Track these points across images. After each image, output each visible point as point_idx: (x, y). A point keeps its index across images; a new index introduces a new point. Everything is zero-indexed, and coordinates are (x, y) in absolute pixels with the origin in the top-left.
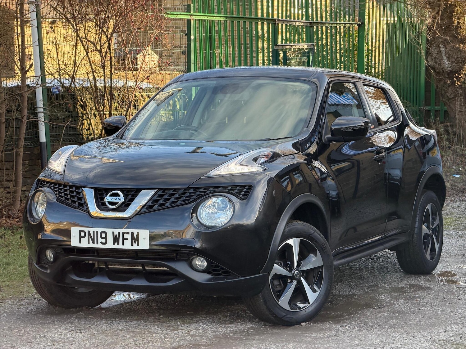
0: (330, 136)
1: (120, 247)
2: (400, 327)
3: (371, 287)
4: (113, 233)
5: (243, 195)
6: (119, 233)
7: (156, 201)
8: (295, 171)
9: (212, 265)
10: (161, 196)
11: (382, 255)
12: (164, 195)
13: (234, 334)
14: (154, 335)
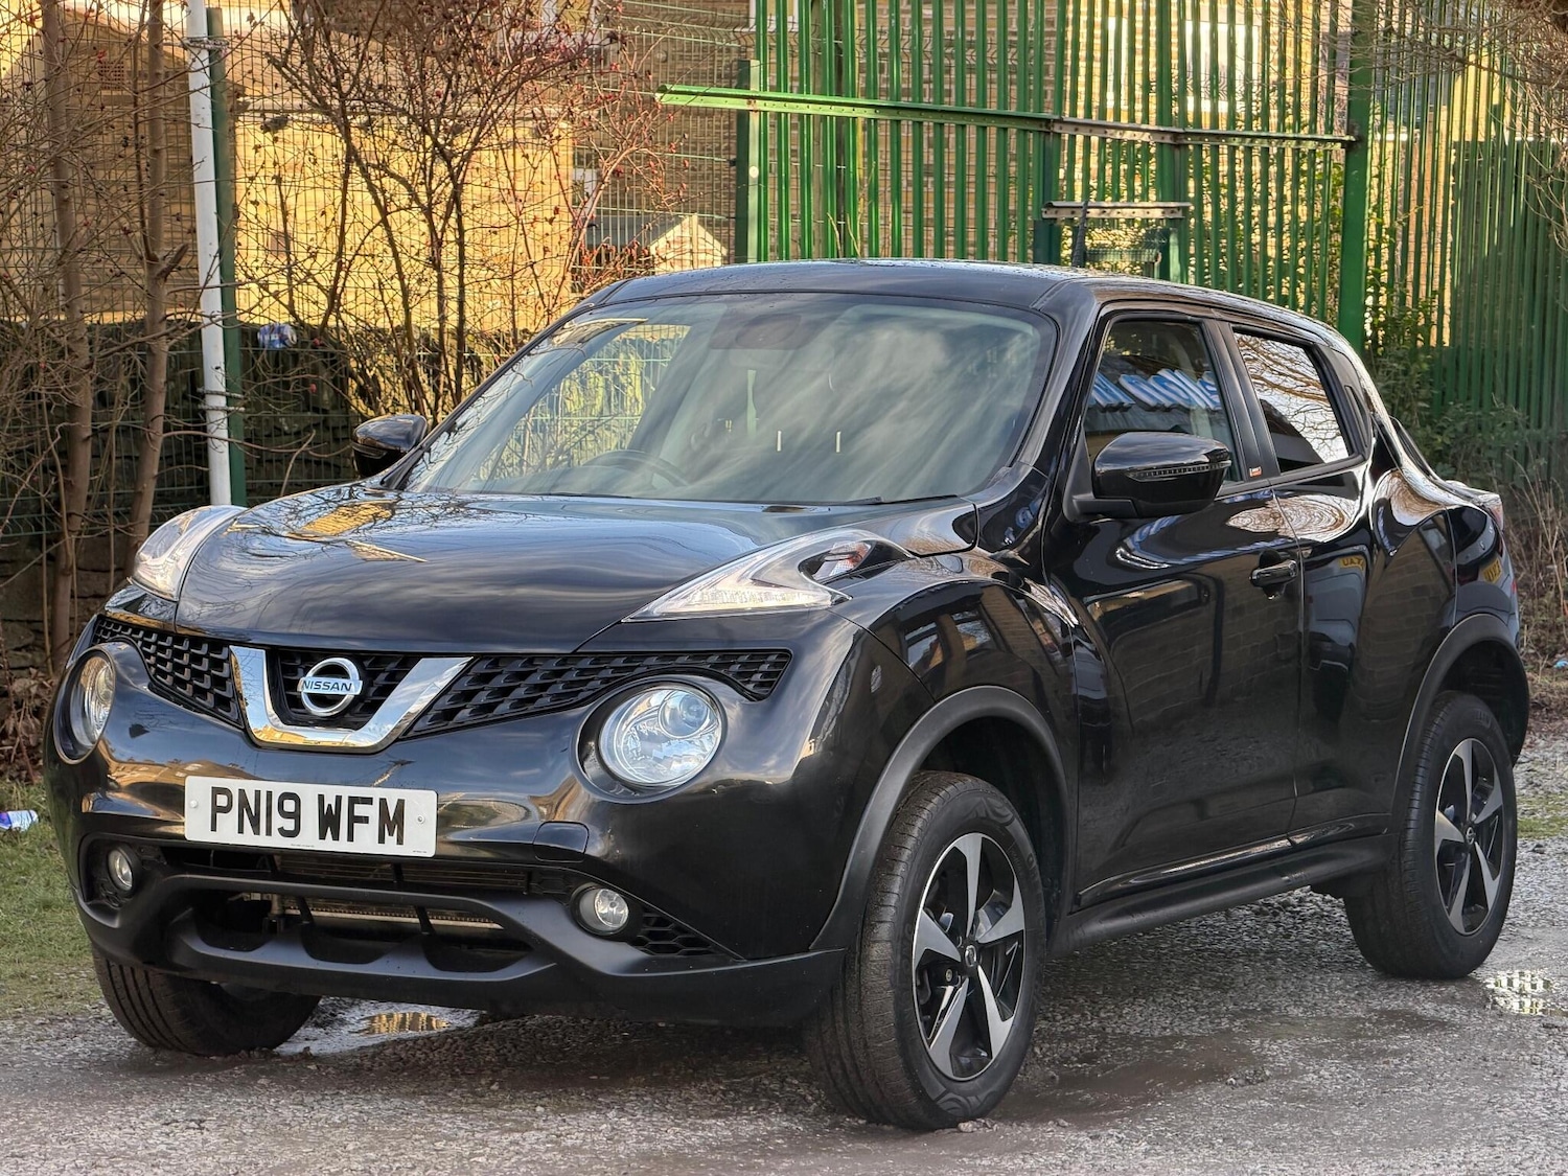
0: (1090, 496)
1: (342, 846)
2: (1293, 1147)
3: (1245, 1013)
4: (321, 798)
5: (761, 684)
6: (339, 799)
7: (468, 696)
8: (961, 611)
9: (647, 915)
10: (485, 678)
11: (1315, 914)
12: (494, 675)
13: (713, 1149)
14: (439, 1145)
